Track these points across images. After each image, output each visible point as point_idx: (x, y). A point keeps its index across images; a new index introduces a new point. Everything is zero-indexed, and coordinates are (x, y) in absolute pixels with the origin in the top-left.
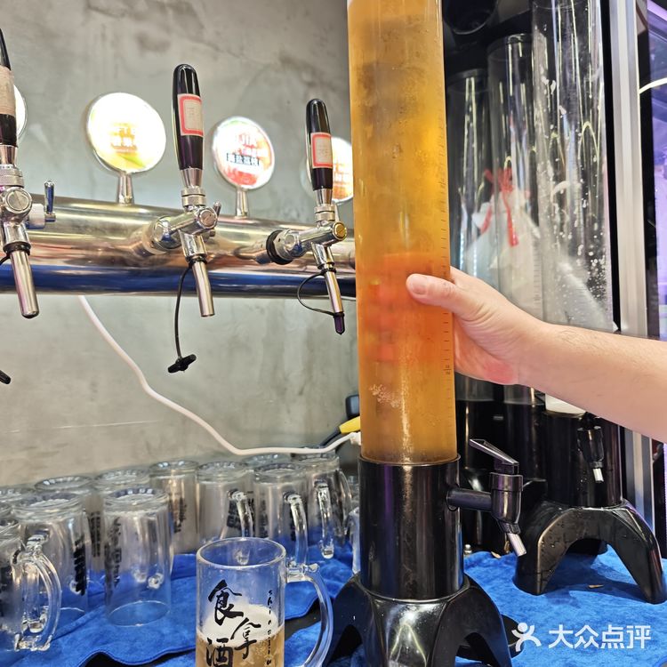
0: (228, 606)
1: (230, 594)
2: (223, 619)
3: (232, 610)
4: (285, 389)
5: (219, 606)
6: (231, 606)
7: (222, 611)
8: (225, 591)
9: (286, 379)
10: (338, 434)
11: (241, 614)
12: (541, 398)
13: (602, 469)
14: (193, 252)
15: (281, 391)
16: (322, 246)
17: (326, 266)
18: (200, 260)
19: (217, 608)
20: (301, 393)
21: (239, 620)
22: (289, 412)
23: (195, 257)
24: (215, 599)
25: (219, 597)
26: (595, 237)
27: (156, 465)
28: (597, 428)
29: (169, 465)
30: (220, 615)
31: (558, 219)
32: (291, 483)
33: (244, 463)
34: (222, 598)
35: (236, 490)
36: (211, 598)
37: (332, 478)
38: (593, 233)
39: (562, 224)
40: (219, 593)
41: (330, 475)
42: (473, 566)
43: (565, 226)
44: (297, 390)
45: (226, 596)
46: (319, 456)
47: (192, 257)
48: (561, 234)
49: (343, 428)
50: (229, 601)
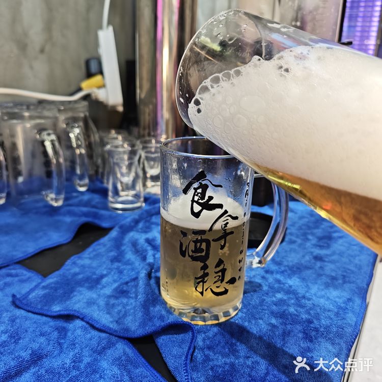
0: (206, 198)
1: (210, 185)
2: (201, 211)
3: (211, 202)
5: (196, 198)
6: (211, 198)
7: (199, 204)
8: (204, 183)
10: (80, 89)
11: (220, 206)
19: (193, 201)
21: (219, 212)
24: (191, 192)
25: (196, 189)
30: (197, 208)
34: (199, 191)
40: (196, 185)
44: (38, 48)
45: (205, 188)
49: (84, 85)
50: (208, 194)
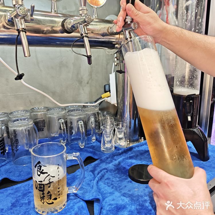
0: (42, 170)
1: (42, 166)
2: (40, 174)
3: (43, 172)
4: (82, 82)
5: (38, 170)
6: (43, 170)
7: (39, 172)
8: (40, 165)
9: (82, 78)
10: (101, 98)
11: (47, 173)
12: (172, 88)
13: (191, 116)
14: (19, 27)
15: (80, 82)
16: (82, 26)
17: (84, 35)
18: (23, 31)
19: (38, 171)
20: (88, 83)
21: (46, 175)
22: (83, 90)
23: (21, 29)
24: (37, 167)
25: (38, 167)
26: (199, 25)
27: (33, 109)
28: (191, 101)
29: (38, 108)
30: (39, 173)
31: (185, 17)
32: (81, 117)
33: (64, 108)
34: (39, 167)
35: (61, 118)
36: (35, 167)
37: (97, 114)
38: (199, 23)
39: (187, 20)
40: (38, 165)
41: (96, 113)
42: (143, 145)
43: (188, 20)
44: (86, 82)
45: (41, 166)
46: (92, 106)
47: (19, 29)
48: (186, 22)
49: (103, 96)
50: (42, 168)
